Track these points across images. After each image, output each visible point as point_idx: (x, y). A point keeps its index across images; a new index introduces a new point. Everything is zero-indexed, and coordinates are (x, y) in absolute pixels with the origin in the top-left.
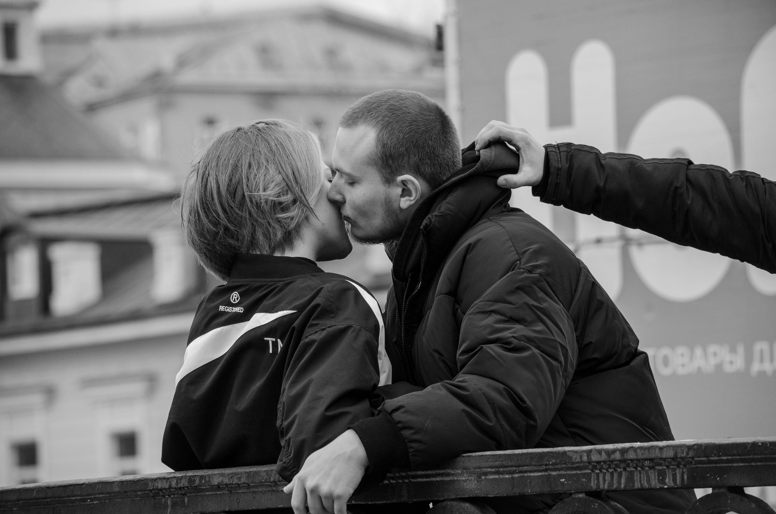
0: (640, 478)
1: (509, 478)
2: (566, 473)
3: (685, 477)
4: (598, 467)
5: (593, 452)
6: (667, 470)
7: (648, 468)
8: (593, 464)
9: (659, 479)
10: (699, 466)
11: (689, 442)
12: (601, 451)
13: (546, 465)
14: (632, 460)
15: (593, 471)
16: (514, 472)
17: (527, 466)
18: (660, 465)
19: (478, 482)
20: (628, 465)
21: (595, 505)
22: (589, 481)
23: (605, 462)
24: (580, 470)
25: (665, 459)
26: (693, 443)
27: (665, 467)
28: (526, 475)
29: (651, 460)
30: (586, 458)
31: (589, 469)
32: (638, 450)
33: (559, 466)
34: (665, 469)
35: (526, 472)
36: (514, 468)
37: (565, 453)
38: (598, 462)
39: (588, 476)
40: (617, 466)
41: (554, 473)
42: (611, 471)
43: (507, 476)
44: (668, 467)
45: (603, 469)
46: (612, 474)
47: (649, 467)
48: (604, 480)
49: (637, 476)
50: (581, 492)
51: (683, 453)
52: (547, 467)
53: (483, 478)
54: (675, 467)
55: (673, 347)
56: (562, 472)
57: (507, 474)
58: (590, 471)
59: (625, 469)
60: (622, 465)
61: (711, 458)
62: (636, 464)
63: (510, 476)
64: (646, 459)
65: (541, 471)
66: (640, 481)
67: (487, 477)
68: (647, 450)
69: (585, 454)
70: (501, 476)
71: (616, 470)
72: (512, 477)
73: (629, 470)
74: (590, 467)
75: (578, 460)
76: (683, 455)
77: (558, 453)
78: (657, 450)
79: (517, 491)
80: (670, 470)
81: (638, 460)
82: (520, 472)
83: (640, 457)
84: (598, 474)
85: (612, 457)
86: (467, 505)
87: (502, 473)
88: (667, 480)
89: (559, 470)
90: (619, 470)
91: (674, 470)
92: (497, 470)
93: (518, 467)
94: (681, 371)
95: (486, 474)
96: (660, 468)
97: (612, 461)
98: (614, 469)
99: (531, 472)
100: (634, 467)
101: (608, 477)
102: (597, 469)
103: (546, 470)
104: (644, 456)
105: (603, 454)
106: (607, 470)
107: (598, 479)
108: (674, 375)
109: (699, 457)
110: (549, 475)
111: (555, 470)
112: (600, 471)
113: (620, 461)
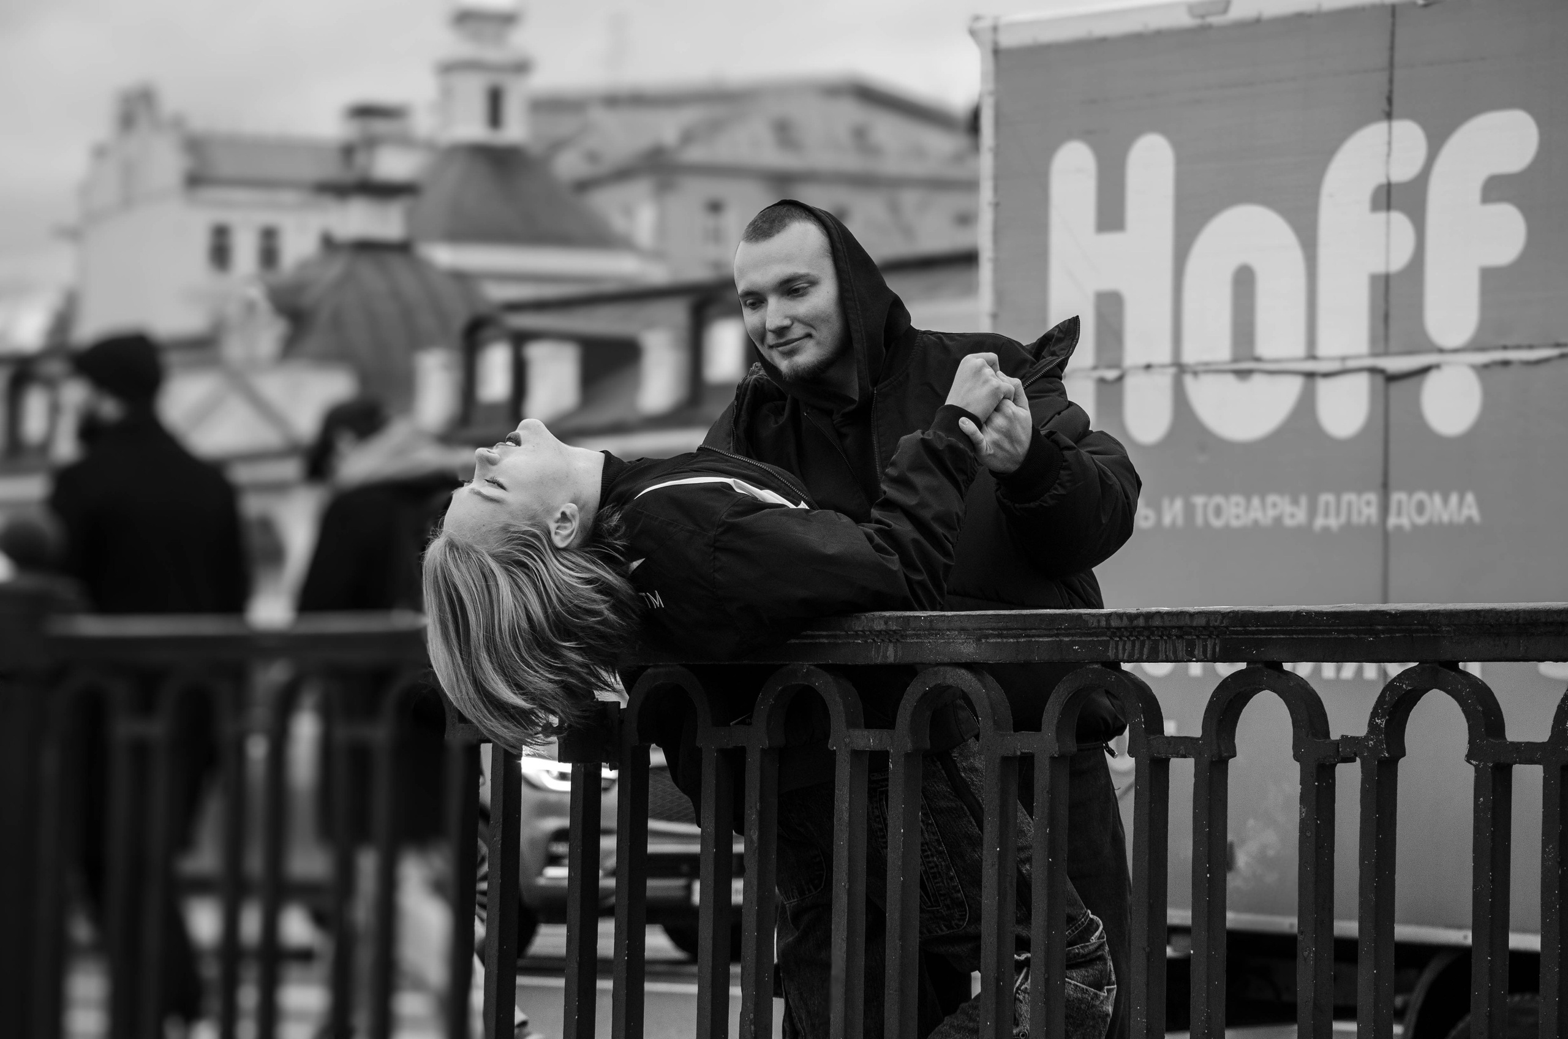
0: (1166, 648)
1: (1014, 643)
2: (1080, 639)
3: (1217, 650)
4: (1118, 634)
5: (1113, 617)
6: (1197, 641)
7: (1174, 637)
8: (1112, 630)
9: (1187, 650)
10: (1234, 636)
11: (1224, 608)
12: (1123, 615)
13: (1057, 629)
14: (1157, 628)
15: (1111, 638)
16: (1020, 636)
17: (1035, 629)
18: (1190, 634)
19: (977, 646)
20: (1153, 633)
21: (1111, 678)
22: (1106, 650)
23: (1126, 628)
24: (1097, 637)
25: (1195, 628)
26: (1229, 610)
27: (1195, 637)
28: (1033, 640)
29: (1180, 628)
30: (1105, 623)
31: (1107, 636)
32: (1165, 616)
33: (1073, 631)
34: (1195, 639)
35: (1033, 636)
36: (1021, 632)
37: (1080, 615)
38: (1118, 629)
39: (1106, 644)
40: (1140, 634)
41: (1066, 639)
42: (1132, 639)
43: (1012, 640)
44: (1198, 636)
45: (1124, 636)
46: (1133, 642)
47: (1176, 636)
48: (1124, 649)
49: (1162, 646)
50: (1097, 663)
51: (1216, 622)
52: (1058, 632)
53: (983, 641)
54: (1207, 637)
55: (1226, 494)
56: (1077, 639)
57: (1012, 638)
58: (1108, 638)
59: (1148, 638)
60: (1146, 633)
61: (1248, 628)
62: (1162, 632)
63: (1015, 640)
64: (1174, 627)
65: (1051, 636)
66: (1166, 652)
67: (988, 640)
68: (1175, 617)
69: (1104, 618)
70: (1005, 640)
71: (1138, 639)
72: (1018, 642)
73: (1153, 638)
74: (1109, 633)
75: (1095, 624)
76: (1216, 624)
77: (1072, 616)
78: (1187, 617)
79: (1021, 658)
80: (1201, 641)
81: (1165, 628)
82: (1027, 636)
83: (1167, 624)
84: (1117, 643)
85: (1135, 622)
86: (963, 671)
87: (1006, 637)
88: (1196, 652)
89: (1072, 635)
90: (1142, 638)
91: (1205, 640)
92: (1000, 632)
93: (1025, 629)
94: (1235, 523)
95: (987, 637)
96: (1190, 637)
97: (1134, 628)
98: (1136, 637)
99: (1039, 636)
100: (1159, 636)
101: (1128, 646)
102: (1116, 636)
103: (1057, 635)
104: (1173, 624)
105: (1125, 618)
106: (1127, 637)
107: (1117, 648)
108: (1227, 528)
109: (1234, 627)
110: (1061, 641)
111: (1067, 635)
112: (1120, 638)
113: (1144, 627)
